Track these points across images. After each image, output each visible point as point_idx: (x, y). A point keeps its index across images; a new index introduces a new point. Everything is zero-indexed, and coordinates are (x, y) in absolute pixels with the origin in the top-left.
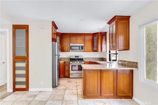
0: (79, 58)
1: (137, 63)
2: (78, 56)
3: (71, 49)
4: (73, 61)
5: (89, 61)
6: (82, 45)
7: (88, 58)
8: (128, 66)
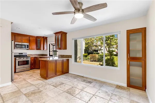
0: (23, 54)
1: (71, 56)
2: (22, 54)
3: (16, 47)
4: (20, 57)
5: (34, 57)
6: (28, 44)
7: (31, 54)
8: (66, 57)
